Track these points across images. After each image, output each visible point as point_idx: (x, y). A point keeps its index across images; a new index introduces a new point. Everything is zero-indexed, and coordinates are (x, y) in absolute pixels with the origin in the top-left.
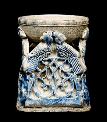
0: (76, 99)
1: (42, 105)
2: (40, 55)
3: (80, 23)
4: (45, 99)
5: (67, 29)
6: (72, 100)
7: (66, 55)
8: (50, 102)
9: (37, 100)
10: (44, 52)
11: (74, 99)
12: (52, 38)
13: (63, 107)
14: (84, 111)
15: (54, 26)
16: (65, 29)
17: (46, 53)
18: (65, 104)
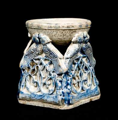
0: (55, 97)
1: (31, 99)
2: (31, 54)
3: (63, 27)
4: (33, 94)
5: (49, 32)
6: (52, 97)
7: (49, 55)
8: (36, 97)
9: (27, 94)
10: (34, 51)
11: (54, 97)
12: (37, 39)
13: (45, 103)
14: (61, 109)
15: (38, 28)
16: (48, 32)
17: (35, 52)
18: (47, 100)
